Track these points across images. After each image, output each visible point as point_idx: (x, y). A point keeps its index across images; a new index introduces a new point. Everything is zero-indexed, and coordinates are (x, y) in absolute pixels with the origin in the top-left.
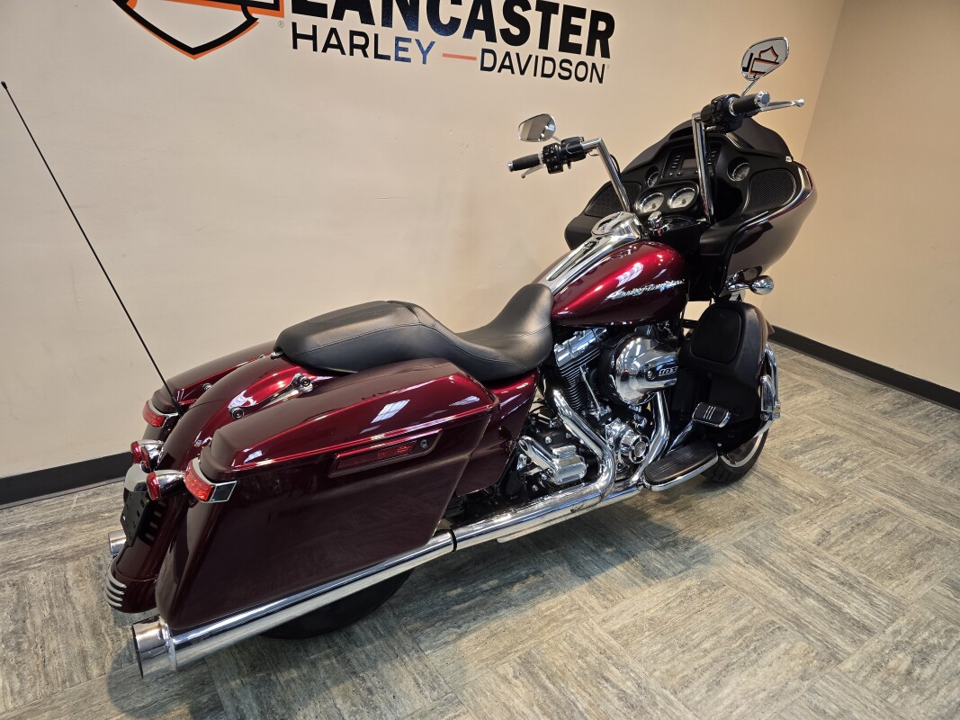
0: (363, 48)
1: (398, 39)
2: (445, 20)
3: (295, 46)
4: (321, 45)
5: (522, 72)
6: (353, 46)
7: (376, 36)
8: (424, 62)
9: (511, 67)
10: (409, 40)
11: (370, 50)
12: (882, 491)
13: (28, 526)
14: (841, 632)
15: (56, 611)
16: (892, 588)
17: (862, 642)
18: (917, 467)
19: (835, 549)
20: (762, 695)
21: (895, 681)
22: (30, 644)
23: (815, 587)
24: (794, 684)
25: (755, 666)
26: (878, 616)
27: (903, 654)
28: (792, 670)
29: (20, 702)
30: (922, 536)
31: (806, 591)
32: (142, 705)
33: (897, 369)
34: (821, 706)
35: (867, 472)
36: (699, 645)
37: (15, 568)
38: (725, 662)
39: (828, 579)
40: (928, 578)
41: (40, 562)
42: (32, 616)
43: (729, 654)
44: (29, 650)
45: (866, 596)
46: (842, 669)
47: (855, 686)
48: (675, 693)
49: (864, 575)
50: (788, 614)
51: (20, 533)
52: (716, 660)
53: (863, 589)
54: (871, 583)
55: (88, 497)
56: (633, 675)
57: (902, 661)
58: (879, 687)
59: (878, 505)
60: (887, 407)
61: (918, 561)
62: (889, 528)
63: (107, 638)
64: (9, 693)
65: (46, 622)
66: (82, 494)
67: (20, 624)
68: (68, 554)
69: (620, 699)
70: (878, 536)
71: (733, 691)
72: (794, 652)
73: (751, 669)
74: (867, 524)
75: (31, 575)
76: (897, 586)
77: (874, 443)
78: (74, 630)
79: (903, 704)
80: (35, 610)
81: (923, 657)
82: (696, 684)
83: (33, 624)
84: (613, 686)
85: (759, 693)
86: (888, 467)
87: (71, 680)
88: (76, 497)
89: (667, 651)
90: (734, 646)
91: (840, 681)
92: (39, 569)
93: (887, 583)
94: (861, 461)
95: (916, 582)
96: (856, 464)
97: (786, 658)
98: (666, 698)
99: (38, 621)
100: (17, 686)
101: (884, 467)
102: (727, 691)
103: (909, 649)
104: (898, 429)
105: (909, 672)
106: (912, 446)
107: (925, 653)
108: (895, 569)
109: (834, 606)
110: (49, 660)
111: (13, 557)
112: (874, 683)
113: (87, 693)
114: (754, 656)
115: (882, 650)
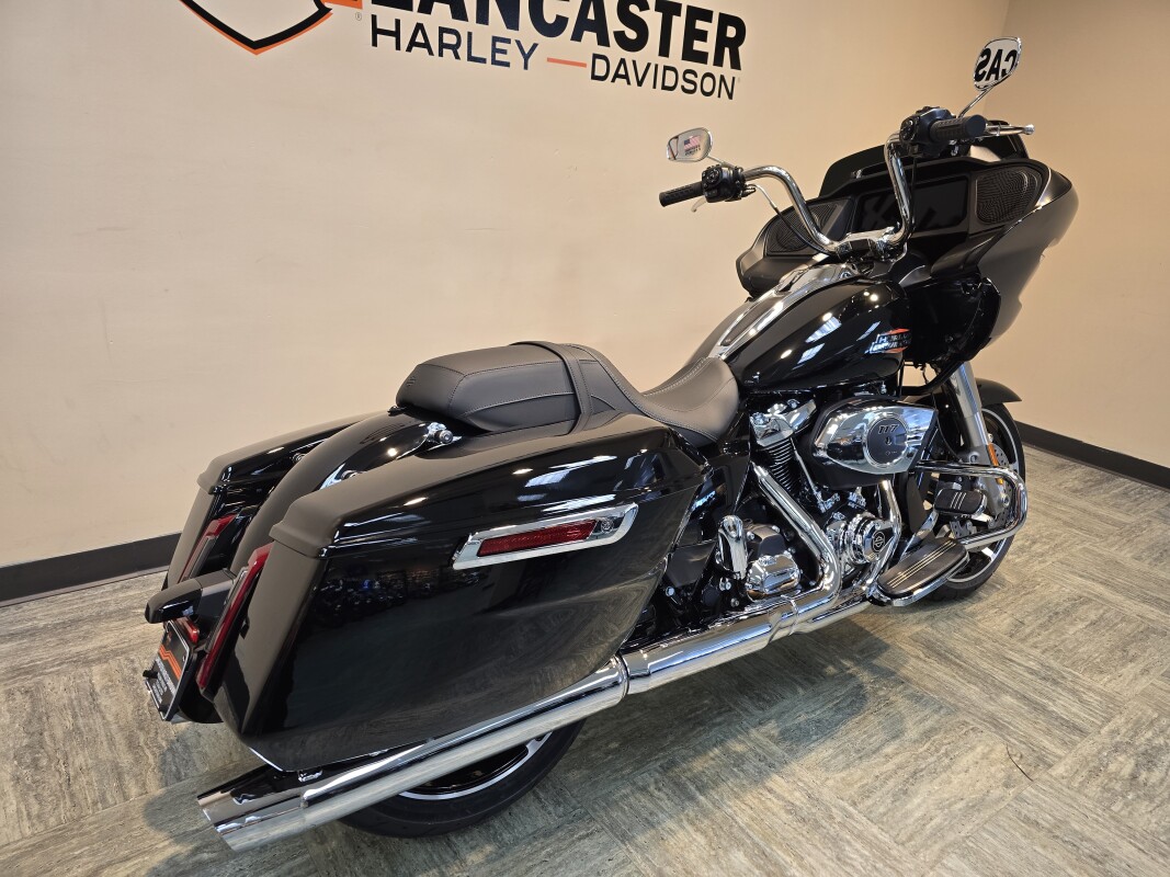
0: (455, 48)
1: (495, 39)
2: (549, 18)
3: (375, 43)
4: (405, 43)
5: (640, 83)
6: (442, 46)
7: (470, 34)
8: (526, 67)
9: (626, 77)
10: (508, 41)
11: (463, 51)
12: (1081, 576)
13: (42, 624)
14: (1048, 732)
15: (81, 721)
16: (1102, 682)
17: (1074, 743)
18: (1120, 549)
19: (1031, 641)
20: (960, 805)
21: (1118, 787)
22: (50, 761)
23: (1011, 683)
24: (996, 793)
25: (949, 773)
26: (1090, 715)
27: (1124, 756)
28: (993, 776)
29: (41, 828)
30: (1133, 626)
31: (1002, 688)
32: (195, 828)
33: (1086, 441)
34: (1033, 816)
35: (1061, 556)
36: (878, 749)
37: (28, 673)
38: (911, 769)
39: (1026, 674)
40: (1145, 671)
41: (58, 665)
42: (51, 727)
43: (916, 760)
44: (48, 767)
45: (1074, 692)
46: (1054, 774)
47: (1072, 793)
48: (854, 804)
49: (1070, 670)
50: (982, 713)
51: (32, 633)
52: (900, 767)
53: (1070, 685)
54: (1078, 677)
55: (115, 591)
56: (801, 784)
57: (1124, 765)
58: (1099, 794)
59: (1078, 592)
60: (1077, 484)
61: (1132, 652)
62: (1093, 616)
63: (147, 752)
64: (25, 817)
65: (69, 735)
66: (108, 588)
67: (37, 737)
68: (92, 656)
69: (789, 812)
70: (1081, 626)
71: (924, 801)
72: (993, 756)
73: (944, 776)
74: (1067, 612)
75: (47, 681)
76: (1110, 681)
77: (1065, 523)
78: (105, 743)
79: (1130, 813)
80: (54, 720)
81: (1149, 758)
82: (879, 794)
83: (52, 736)
84: (779, 797)
85: (956, 803)
86: (1086, 550)
87: (103, 800)
88: (100, 591)
89: (841, 757)
90: (921, 750)
91: (1052, 788)
92: (58, 673)
93: (1096, 677)
94: (1053, 544)
95: (1131, 677)
96: (1047, 547)
97: (985, 762)
98: (843, 809)
99: (59, 733)
100: (35, 809)
101: (1080, 550)
102: (916, 801)
103: (1131, 751)
104: (1093, 508)
105: (1134, 777)
106: (1111, 527)
107: (1150, 754)
108: (1105, 663)
109: (1037, 703)
110: (75, 778)
111: (24, 660)
112: (1093, 789)
113: (124, 816)
114: (947, 761)
115: (1099, 753)
